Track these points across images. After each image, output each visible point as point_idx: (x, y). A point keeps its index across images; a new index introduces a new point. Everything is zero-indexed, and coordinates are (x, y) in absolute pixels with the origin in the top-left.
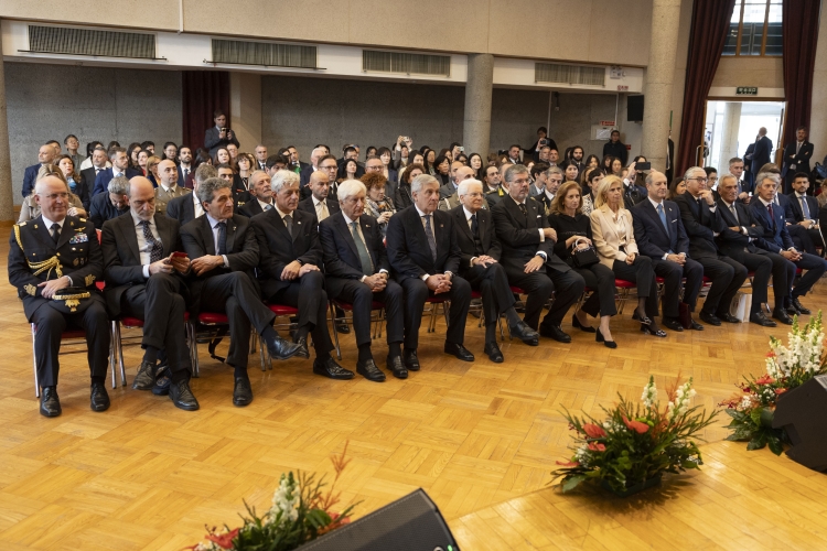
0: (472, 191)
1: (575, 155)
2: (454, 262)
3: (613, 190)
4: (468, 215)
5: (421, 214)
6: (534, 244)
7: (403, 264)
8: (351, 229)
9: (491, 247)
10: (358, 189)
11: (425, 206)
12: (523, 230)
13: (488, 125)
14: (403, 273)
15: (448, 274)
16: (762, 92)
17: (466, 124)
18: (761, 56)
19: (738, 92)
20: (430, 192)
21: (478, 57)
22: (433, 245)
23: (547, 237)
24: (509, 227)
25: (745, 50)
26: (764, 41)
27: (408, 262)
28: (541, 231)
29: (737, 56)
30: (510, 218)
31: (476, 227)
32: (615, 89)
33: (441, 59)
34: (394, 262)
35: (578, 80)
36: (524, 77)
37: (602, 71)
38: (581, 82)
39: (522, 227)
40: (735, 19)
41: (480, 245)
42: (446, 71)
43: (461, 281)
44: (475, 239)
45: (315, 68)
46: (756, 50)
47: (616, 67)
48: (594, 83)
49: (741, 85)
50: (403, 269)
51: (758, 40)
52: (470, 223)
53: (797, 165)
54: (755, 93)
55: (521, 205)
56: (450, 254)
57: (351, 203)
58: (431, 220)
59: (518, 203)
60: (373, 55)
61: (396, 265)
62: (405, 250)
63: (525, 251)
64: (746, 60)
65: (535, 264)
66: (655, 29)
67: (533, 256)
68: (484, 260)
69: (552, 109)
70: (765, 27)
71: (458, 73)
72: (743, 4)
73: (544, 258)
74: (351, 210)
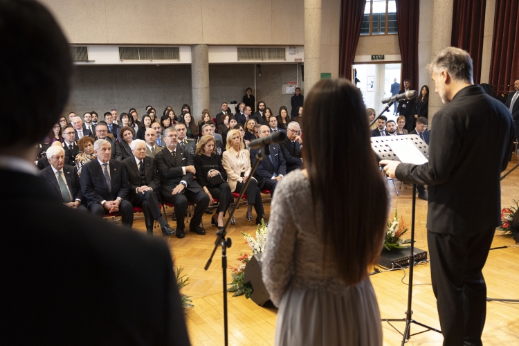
0: (138, 147)
1: (260, 108)
2: (122, 192)
3: (234, 138)
4: (138, 162)
5: (101, 163)
6: (180, 176)
7: (90, 194)
8: (57, 176)
9: (152, 179)
10: (59, 151)
11: (102, 158)
12: (172, 168)
13: (208, 91)
14: (90, 200)
15: (119, 199)
16: (387, 58)
17: (194, 91)
18: (386, 34)
19: (372, 59)
20: (105, 149)
21: (197, 47)
22: (108, 182)
23: (187, 172)
24: (164, 167)
25: (375, 31)
26: (387, 24)
27: (92, 193)
28: (184, 169)
29: (371, 35)
30: (165, 161)
31: (142, 168)
32: (293, 61)
33: (173, 50)
34: (85, 193)
35: (267, 57)
36: (231, 57)
37: (284, 50)
38: (270, 58)
39: (173, 166)
40: (367, 11)
41: (145, 179)
42: (177, 57)
43: (127, 203)
44: (141, 175)
45: (87, 61)
46: (383, 30)
47: (292, 47)
48: (279, 58)
49: (374, 54)
50: (90, 198)
51: (383, 24)
52: (139, 167)
53: (407, 104)
54: (383, 58)
55: (173, 152)
56: (122, 186)
57: (55, 160)
58: (108, 166)
59: (171, 151)
60: (126, 50)
61: (86, 196)
62: (91, 186)
63: (174, 181)
64: (376, 37)
65: (179, 189)
66: (306, 24)
67: (178, 184)
68: (144, 189)
69: (257, 75)
70: (387, 16)
71: (185, 58)
72: (371, 2)
73: (185, 185)
74: (56, 164)
